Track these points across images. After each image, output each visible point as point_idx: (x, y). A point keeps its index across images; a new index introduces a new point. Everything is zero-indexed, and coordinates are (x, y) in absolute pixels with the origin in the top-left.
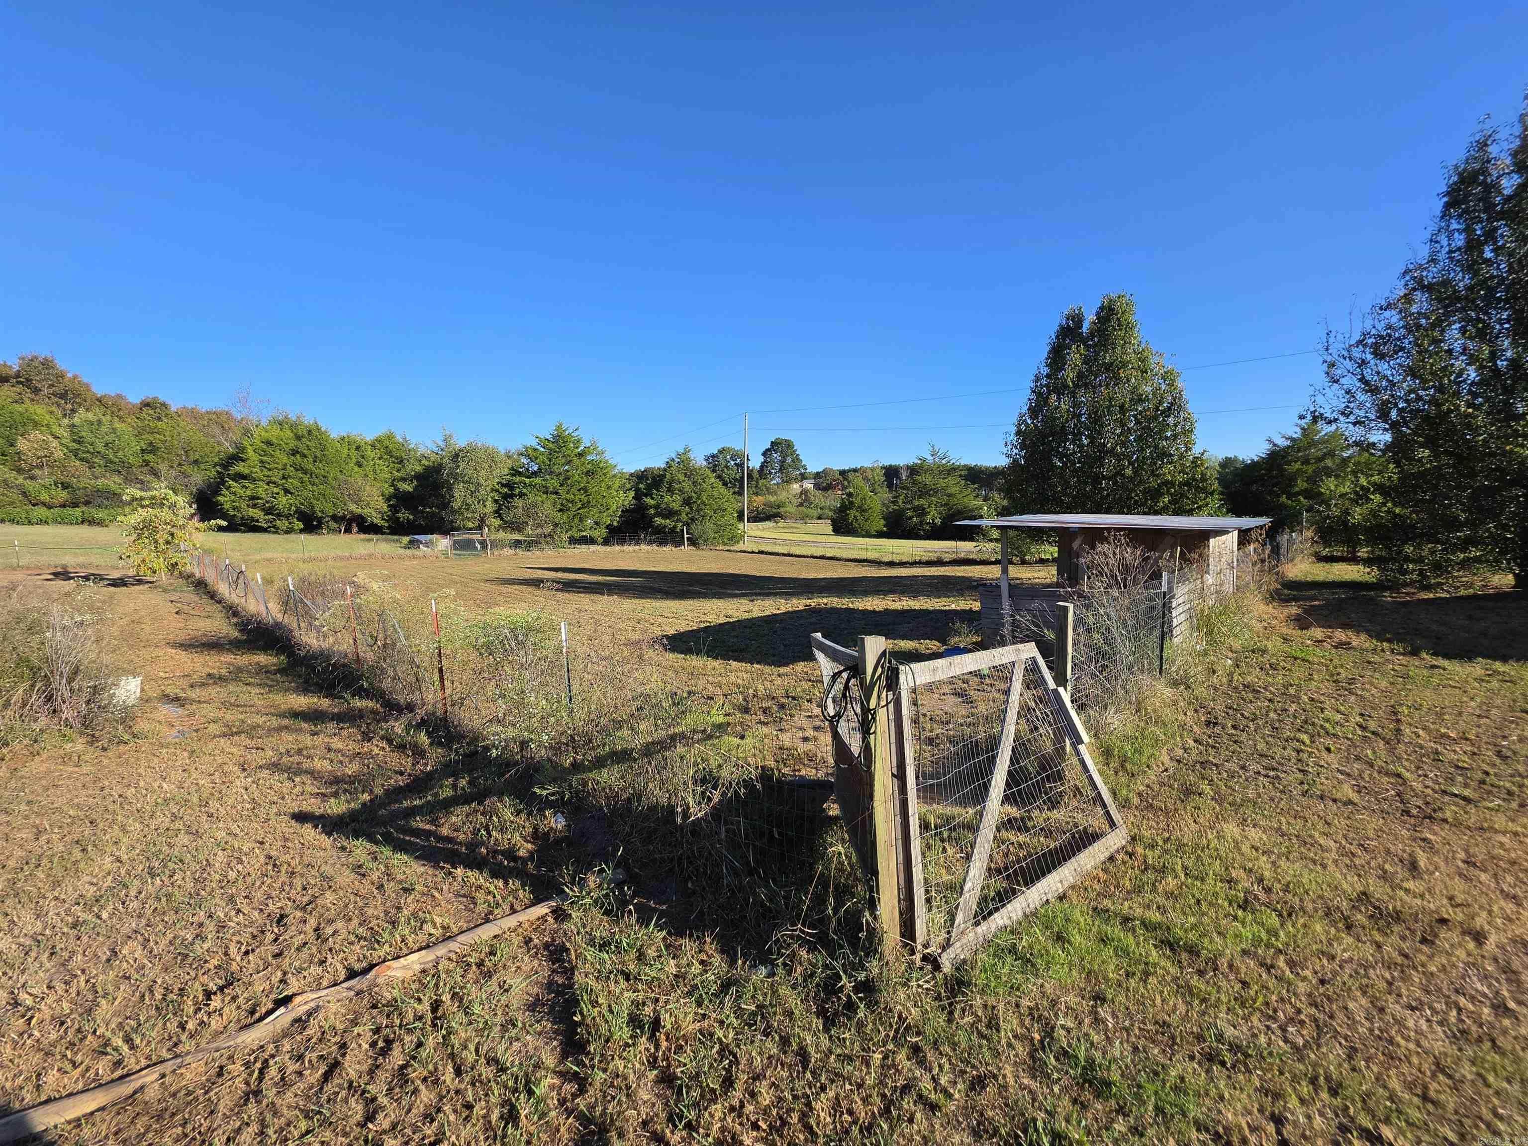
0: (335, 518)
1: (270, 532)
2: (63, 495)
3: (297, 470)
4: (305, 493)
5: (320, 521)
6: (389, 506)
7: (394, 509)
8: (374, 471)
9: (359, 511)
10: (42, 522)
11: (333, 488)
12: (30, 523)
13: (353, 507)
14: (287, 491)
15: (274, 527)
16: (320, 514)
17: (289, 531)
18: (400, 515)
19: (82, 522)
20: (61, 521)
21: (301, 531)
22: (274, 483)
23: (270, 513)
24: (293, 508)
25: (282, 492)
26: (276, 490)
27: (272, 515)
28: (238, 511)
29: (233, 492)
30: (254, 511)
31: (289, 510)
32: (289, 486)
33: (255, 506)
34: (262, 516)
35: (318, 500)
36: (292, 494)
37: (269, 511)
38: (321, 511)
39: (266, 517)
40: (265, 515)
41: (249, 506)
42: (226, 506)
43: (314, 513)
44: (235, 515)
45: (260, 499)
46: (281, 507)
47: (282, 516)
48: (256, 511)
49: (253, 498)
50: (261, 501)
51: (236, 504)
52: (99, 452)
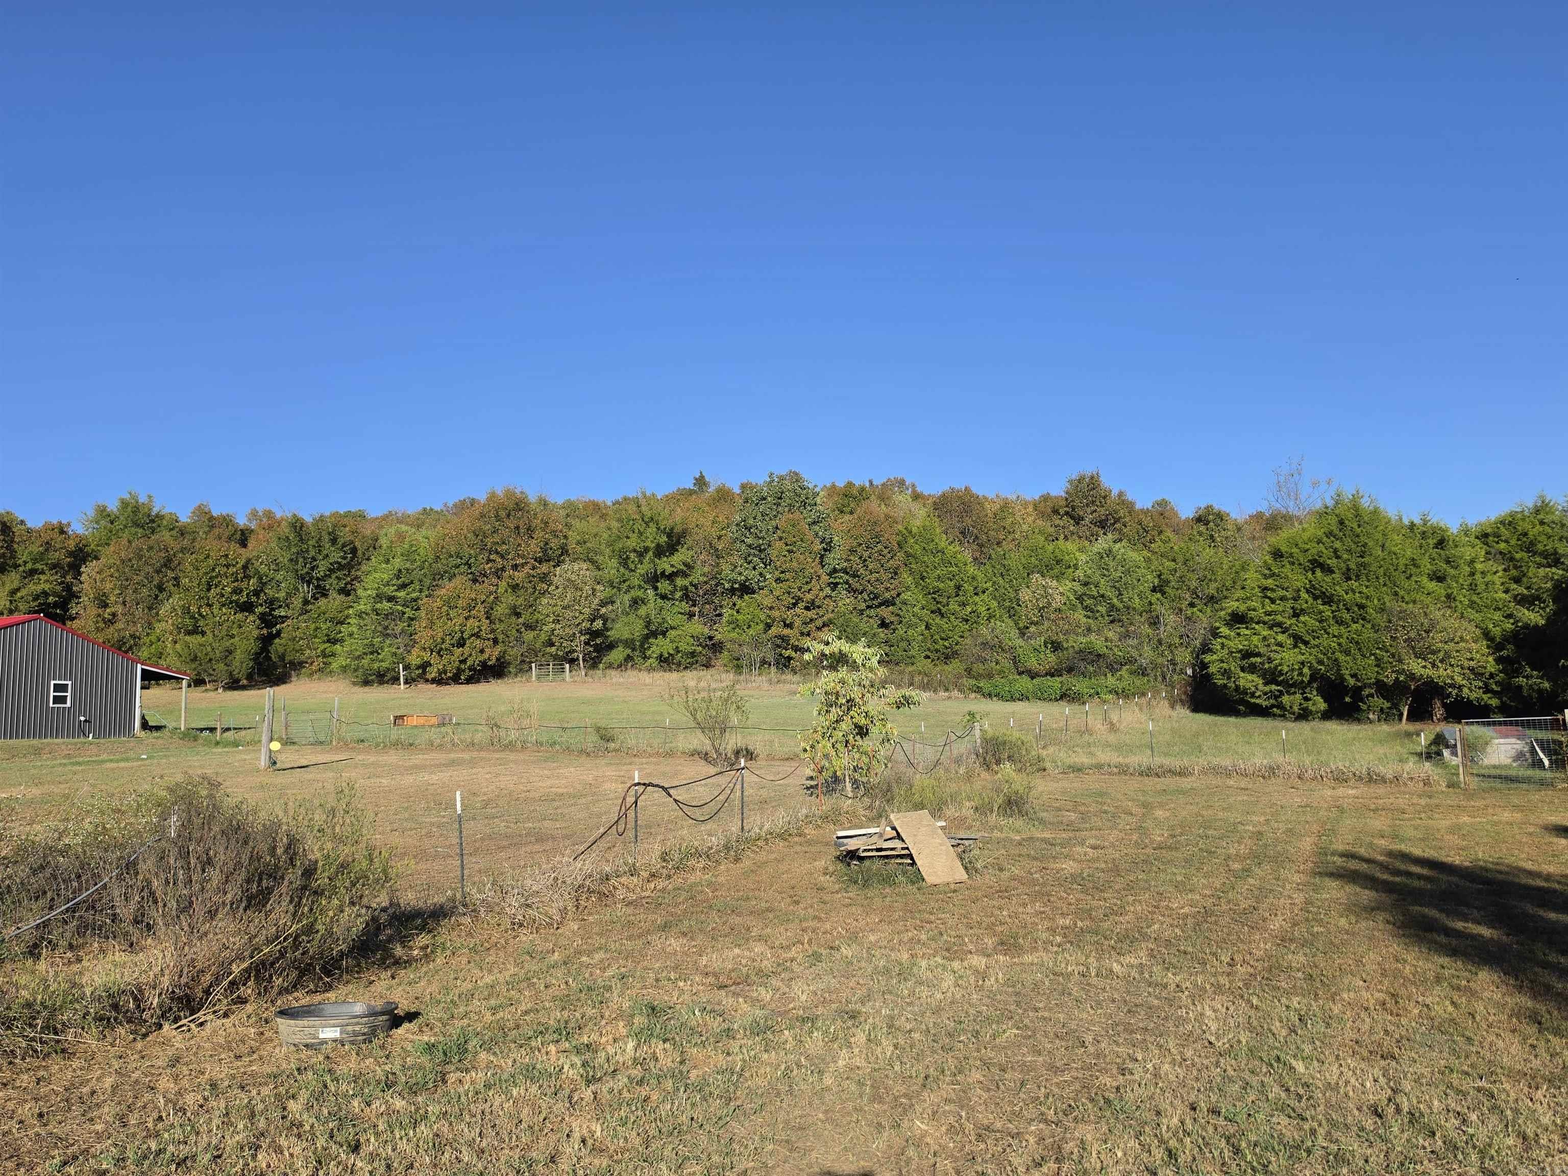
0: (1382, 689)
1: (1274, 715)
2: (1051, 659)
3: (1316, 598)
4: (1325, 641)
5: (1357, 692)
6: (1498, 661)
7: (1509, 665)
8: (1473, 587)
9: (1429, 672)
10: (1023, 697)
11: (1376, 628)
12: (1012, 699)
13: (1416, 666)
14: (1298, 639)
15: (1280, 706)
16: (1352, 681)
17: (1304, 715)
18: (1521, 681)
19: (1061, 698)
20: (1041, 696)
21: (1326, 716)
22: (1279, 625)
23: (1273, 681)
24: (1306, 670)
25: (1290, 642)
26: (1281, 638)
27: (1278, 684)
28: (1229, 678)
29: (1223, 646)
30: (1250, 677)
31: (1301, 674)
32: (1301, 630)
33: (1252, 669)
34: (1261, 687)
35: (1347, 653)
36: (1306, 643)
37: (1272, 676)
38: (1353, 676)
39: (1267, 689)
40: (1266, 684)
41: (1243, 669)
42: (1213, 669)
43: (1342, 679)
44: (1225, 686)
45: (1258, 655)
46: (1286, 669)
47: (1292, 686)
48: (1253, 677)
49: (1247, 654)
50: (1258, 660)
51: (1225, 665)
52: (1103, 596)
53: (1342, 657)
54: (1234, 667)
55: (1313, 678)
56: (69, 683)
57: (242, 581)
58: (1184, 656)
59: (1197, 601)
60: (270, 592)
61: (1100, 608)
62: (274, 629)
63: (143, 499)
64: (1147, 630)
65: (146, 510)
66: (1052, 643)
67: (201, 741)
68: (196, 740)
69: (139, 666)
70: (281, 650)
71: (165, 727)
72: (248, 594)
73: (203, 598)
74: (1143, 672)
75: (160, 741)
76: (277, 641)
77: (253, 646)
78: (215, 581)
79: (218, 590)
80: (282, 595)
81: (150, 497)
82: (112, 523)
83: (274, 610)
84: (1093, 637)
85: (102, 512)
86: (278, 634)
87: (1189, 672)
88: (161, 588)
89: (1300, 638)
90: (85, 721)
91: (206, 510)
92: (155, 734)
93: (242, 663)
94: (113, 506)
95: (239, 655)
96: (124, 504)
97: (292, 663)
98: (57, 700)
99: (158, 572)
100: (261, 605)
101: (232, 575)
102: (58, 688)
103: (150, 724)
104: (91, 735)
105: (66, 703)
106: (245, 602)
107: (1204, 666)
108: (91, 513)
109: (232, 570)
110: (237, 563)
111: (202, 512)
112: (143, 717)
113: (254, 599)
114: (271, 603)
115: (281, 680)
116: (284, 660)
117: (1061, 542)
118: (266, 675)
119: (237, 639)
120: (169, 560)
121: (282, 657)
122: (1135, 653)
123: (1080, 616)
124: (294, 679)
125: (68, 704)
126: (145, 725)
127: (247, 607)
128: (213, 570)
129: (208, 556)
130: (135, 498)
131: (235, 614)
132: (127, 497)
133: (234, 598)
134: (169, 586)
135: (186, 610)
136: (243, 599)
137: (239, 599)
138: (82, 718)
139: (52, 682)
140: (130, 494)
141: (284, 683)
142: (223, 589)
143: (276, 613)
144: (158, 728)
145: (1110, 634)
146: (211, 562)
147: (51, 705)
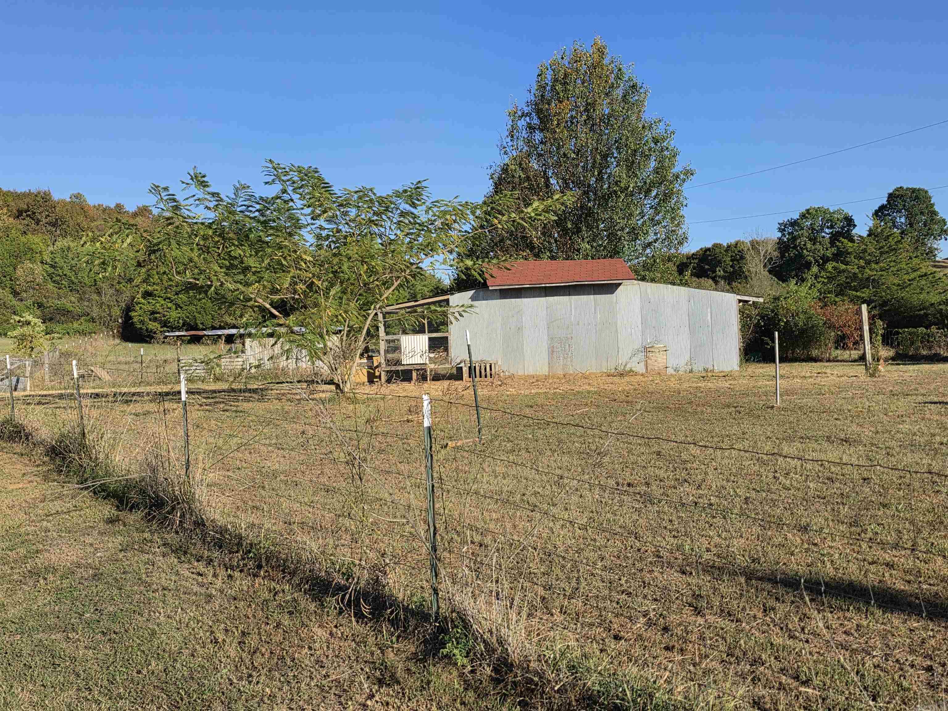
4: (190, 307)
14: (177, 306)
22: (169, 298)
23: (165, 326)
24: (181, 321)
25: (174, 307)
26: (170, 305)
27: (167, 327)
28: (143, 324)
29: (141, 308)
30: (154, 324)
31: (178, 323)
32: (179, 302)
33: (155, 320)
34: (159, 329)
35: (200, 313)
36: (181, 308)
37: (165, 324)
38: (202, 324)
39: (162, 329)
40: (161, 327)
41: (150, 320)
42: (135, 320)
43: (197, 324)
44: (141, 328)
45: (159, 313)
46: (172, 320)
47: (175, 328)
48: (155, 324)
49: (153, 313)
50: (158, 315)
51: (142, 318)
52: (65, 275)
53: (197, 315)
54: (146, 319)
55: (184, 325)
58: (117, 312)
59: (122, 281)
61: (63, 282)
64: (95, 297)
66: (38, 303)
74: (93, 320)
84: (64, 301)
87: (120, 321)
89: (179, 305)
107: (131, 318)
117: (30, 236)
122: (88, 310)
123: (51, 286)
145: (73, 299)
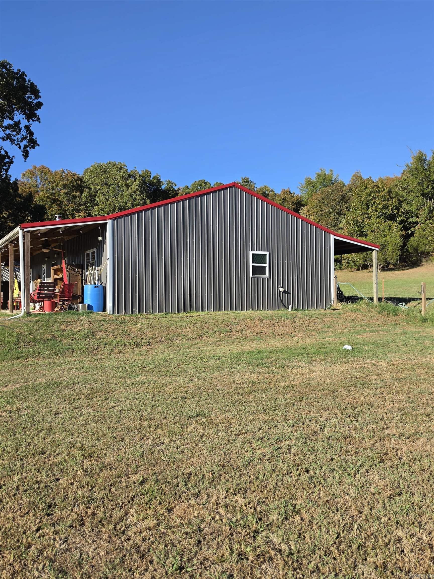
56: (267, 253)
57: (388, 201)
60: (405, 206)
62: (409, 231)
63: (327, 172)
65: (330, 177)
67: (401, 316)
68: (396, 315)
69: (332, 237)
70: (415, 244)
71: (361, 298)
72: (392, 209)
73: (364, 213)
75: (358, 316)
76: (412, 238)
77: (400, 242)
78: (372, 202)
79: (374, 208)
80: (413, 208)
81: (331, 171)
82: (313, 186)
83: (409, 218)
85: (309, 182)
86: (413, 233)
88: (340, 213)
90: (284, 292)
91: (359, 175)
92: (351, 305)
93: (393, 252)
94: (314, 178)
95: (390, 248)
96: (319, 176)
97: (423, 253)
98: (256, 270)
99: (338, 204)
100: (401, 216)
101: (382, 196)
102: (257, 258)
103: (346, 294)
104: (290, 307)
105: (265, 274)
106: (391, 214)
108: (304, 183)
109: (382, 194)
110: (384, 189)
111: (357, 177)
112: (338, 289)
113: (396, 212)
114: (407, 213)
115: (415, 264)
116: (417, 251)
118: (404, 261)
119: (388, 237)
120: (344, 197)
121: (416, 249)
124: (425, 263)
125: (267, 275)
126: (341, 297)
127: (392, 217)
128: (370, 195)
129: (366, 188)
130: (323, 171)
131: (385, 222)
132: (320, 172)
133: (384, 211)
134: (345, 211)
135: (356, 222)
136: (389, 212)
137: (386, 212)
138: (281, 290)
139: (251, 253)
140: (321, 170)
141: (419, 266)
142: (376, 207)
143: (411, 220)
144: (354, 299)
146: (368, 190)
147: (251, 276)
